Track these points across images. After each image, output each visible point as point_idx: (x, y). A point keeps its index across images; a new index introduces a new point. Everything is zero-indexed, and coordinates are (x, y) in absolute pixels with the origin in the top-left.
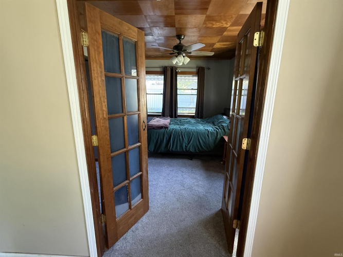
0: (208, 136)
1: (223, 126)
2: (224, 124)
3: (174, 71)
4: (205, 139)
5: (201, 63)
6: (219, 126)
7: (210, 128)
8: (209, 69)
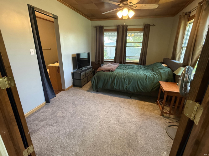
0: (146, 80)
1: (159, 72)
2: (161, 71)
3: (125, 28)
4: (143, 82)
5: (147, 21)
6: (156, 73)
7: (149, 73)
8: (154, 25)
